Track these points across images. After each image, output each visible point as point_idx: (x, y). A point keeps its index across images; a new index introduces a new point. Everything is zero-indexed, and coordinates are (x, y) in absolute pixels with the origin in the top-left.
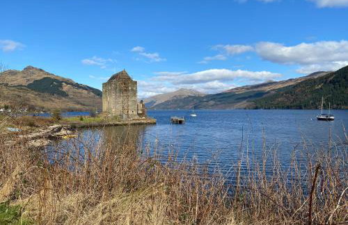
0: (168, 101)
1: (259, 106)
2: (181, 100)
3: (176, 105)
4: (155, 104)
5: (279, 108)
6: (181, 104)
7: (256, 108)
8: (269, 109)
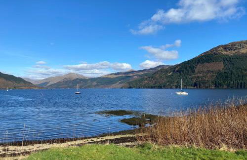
0: (60, 82)
1: (132, 86)
2: (70, 82)
3: (66, 86)
4: (49, 84)
5: (146, 87)
6: (70, 84)
7: (130, 88)
8: (139, 88)
